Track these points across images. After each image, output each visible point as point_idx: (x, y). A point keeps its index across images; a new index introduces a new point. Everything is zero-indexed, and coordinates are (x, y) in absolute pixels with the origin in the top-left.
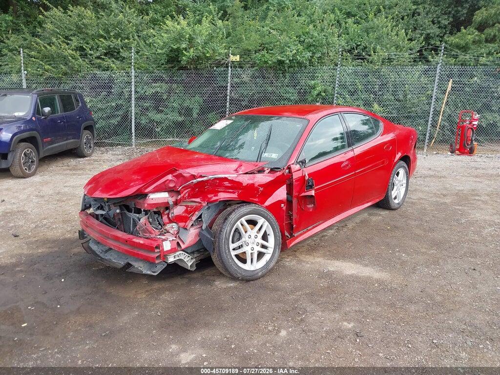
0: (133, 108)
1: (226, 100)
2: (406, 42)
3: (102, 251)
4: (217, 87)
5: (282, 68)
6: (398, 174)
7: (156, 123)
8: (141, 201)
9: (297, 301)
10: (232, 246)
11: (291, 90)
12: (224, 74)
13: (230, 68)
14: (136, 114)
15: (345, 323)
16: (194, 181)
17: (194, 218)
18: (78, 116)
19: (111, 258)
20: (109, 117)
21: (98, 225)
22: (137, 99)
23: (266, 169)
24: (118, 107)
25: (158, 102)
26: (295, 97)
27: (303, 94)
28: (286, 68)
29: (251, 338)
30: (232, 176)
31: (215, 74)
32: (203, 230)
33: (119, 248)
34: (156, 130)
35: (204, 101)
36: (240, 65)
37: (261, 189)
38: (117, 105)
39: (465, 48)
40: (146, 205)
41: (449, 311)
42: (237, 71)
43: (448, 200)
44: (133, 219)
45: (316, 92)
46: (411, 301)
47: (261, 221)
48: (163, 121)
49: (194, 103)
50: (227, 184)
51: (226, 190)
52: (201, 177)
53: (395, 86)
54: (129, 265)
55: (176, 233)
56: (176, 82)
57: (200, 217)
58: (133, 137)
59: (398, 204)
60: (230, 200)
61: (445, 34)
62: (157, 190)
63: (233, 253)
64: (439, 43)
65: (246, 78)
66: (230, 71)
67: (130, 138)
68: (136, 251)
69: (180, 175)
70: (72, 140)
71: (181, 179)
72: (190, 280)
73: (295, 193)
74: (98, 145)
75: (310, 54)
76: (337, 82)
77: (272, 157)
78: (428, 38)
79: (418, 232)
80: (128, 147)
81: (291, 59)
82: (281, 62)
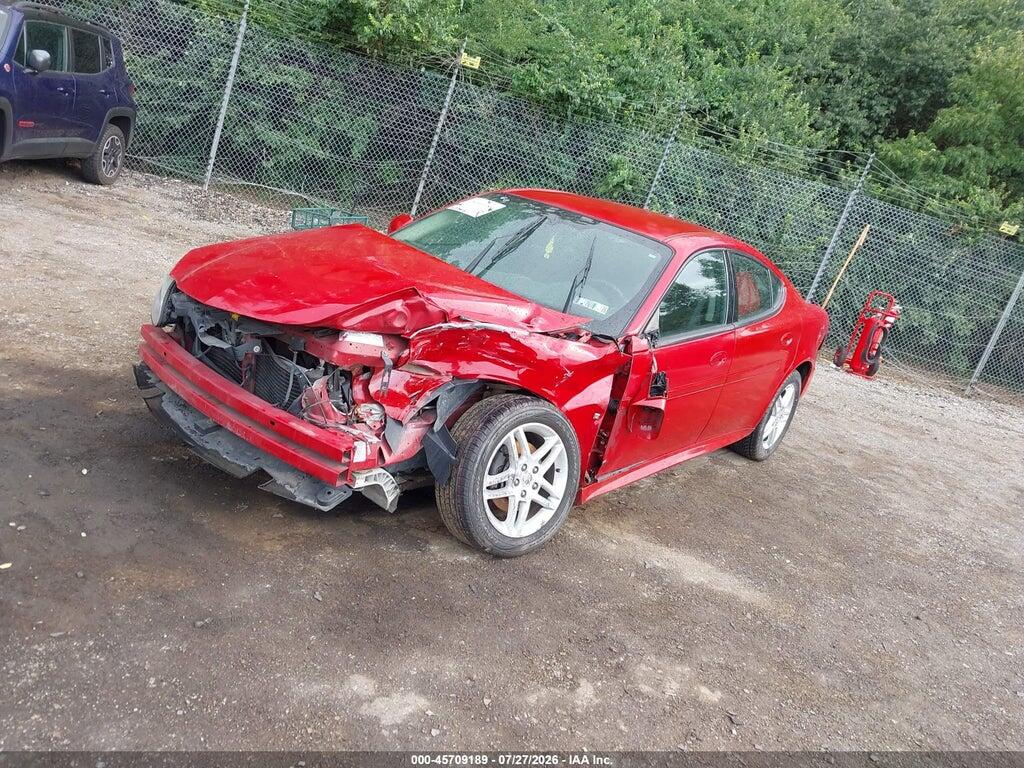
0: (225, 104)
1: (430, 143)
2: (807, 129)
3: (197, 427)
4: (419, 109)
5: (560, 110)
6: (783, 394)
7: (267, 150)
8: (324, 342)
9: (602, 621)
10: (489, 480)
11: (566, 159)
12: (440, 87)
13: (454, 77)
14: (228, 118)
15: (704, 690)
16: (445, 326)
17: (421, 403)
18: (105, 87)
19: (220, 449)
20: (163, 109)
21: (196, 367)
22: (239, 87)
23: (583, 333)
24: (191, 93)
25: (281, 106)
26: (570, 176)
27: (589, 175)
28: (569, 113)
29: (521, 689)
30: (519, 334)
31: (420, 82)
32: (433, 432)
33: (248, 433)
34: (264, 162)
35: (382, 132)
36: (477, 79)
37: (569, 374)
38: (190, 87)
39: (905, 172)
40: (336, 354)
41: (890, 697)
42: (467, 88)
43: (848, 463)
44: (295, 378)
45: (616, 180)
46: (817, 662)
47: (552, 440)
48: (283, 150)
49: (361, 130)
50: (505, 346)
51: (501, 358)
52: (458, 319)
53: (766, 208)
54: (261, 475)
55: (378, 426)
56: (331, 74)
57: (434, 403)
58: (210, 168)
59: (768, 450)
60: (500, 382)
61: (875, 133)
62: (366, 327)
63: (487, 495)
64: (861, 148)
65: (483, 108)
66: (452, 85)
67: (203, 169)
68: (291, 448)
69: (421, 307)
70: (79, 139)
71: (419, 314)
72: (377, 530)
73: (626, 397)
74: (133, 164)
75: (622, 98)
76: (660, 170)
77: (595, 309)
78: (845, 131)
79: (806, 517)
80: (196, 187)
81: (586, 97)
82: (562, 98)
